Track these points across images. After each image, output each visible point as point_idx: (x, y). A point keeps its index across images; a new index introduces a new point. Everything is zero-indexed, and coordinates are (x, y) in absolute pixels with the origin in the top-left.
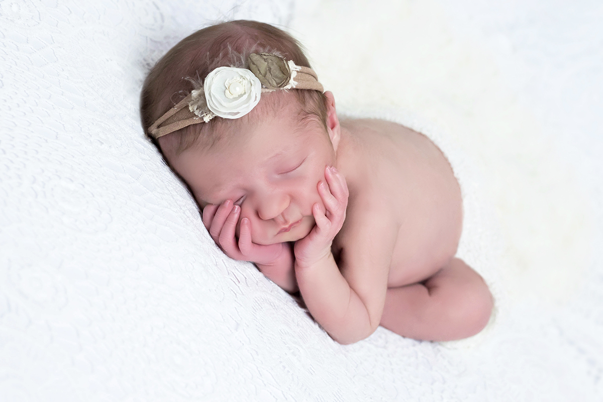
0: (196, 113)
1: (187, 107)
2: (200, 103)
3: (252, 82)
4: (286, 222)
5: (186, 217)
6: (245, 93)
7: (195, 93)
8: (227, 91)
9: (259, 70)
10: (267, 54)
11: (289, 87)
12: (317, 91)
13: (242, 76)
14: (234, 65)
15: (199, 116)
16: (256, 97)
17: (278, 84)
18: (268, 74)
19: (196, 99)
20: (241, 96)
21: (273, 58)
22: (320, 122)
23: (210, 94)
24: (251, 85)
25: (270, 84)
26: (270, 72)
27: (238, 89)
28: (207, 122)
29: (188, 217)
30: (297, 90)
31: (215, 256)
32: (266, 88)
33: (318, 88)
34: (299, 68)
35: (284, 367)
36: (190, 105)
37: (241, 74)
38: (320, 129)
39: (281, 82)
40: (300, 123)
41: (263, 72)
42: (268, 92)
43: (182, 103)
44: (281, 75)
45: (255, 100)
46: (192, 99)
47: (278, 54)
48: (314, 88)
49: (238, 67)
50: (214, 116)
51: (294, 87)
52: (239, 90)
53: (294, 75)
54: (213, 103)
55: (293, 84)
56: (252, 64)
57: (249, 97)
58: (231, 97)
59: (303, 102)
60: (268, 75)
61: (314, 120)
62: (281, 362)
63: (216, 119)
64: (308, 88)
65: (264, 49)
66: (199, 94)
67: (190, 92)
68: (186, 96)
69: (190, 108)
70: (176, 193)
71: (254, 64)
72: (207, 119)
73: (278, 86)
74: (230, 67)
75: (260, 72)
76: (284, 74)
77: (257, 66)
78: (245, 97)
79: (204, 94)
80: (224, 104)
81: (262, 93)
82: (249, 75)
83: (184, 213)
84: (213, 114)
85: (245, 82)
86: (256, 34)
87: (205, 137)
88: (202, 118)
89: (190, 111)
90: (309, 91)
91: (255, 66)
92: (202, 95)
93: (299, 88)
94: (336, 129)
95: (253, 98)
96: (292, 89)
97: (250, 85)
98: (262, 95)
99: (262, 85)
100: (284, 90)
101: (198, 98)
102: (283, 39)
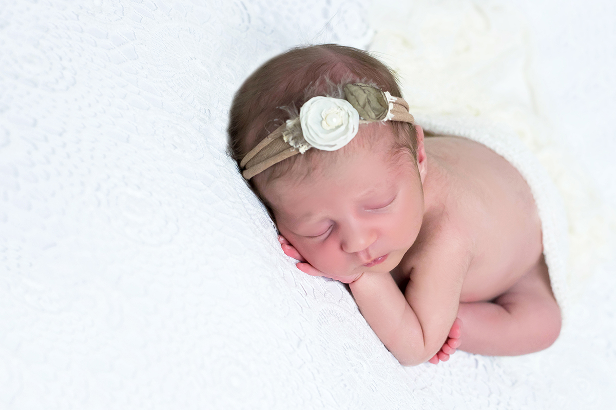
0: (292, 144)
1: (281, 137)
2: (296, 134)
3: (350, 114)
4: (369, 257)
5: (256, 227)
6: (342, 125)
7: (290, 123)
8: (324, 122)
9: (357, 101)
10: (363, 85)
11: (385, 120)
12: (408, 123)
13: (339, 107)
14: (330, 95)
15: (294, 146)
16: (354, 129)
17: (376, 116)
18: (367, 105)
19: (290, 129)
20: (338, 127)
21: (370, 89)
22: (411, 155)
23: (306, 125)
24: (349, 116)
25: (369, 115)
26: (369, 104)
27: (334, 120)
28: (302, 153)
29: (258, 227)
30: (391, 121)
31: (282, 268)
32: (364, 120)
33: (410, 121)
34: (395, 99)
35: (345, 386)
36: (284, 135)
37: (338, 105)
38: (411, 163)
39: (379, 114)
40: (394, 157)
41: (361, 103)
42: (366, 124)
43: (276, 133)
44: (379, 107)
45: (353, 132)
46: (287, 128)
47: (374, 85)
48: (407, 121)
49: (335, 97)
50: (310, 147)
51: (390, 119)
52: (336, 121)
53: (391, 106)
54: (310, 134)
55: (390, 116)
56: (350, 94)
57: (347, 129)
58: (328, 128)
59: (397, 134)
60: (368, 107)
61: (406, 152)
62: (343, 380)
63: (312, 150)
64: (401, 120)
65: (361, 79)
66: (293, 124)
67: (285, 122)
68: (281, 125)
69: (285, 139)
70: (248, 202)
71: (352, 95)
72: (303, 150)
73: (377, 118)
74: (325, 96)
75: (359, 103)
76: (381, 105)
77: (355, 97)
78: (343, 128)
79: (299, 125)
80: (321, 135)
81: (359, 125)
82: (347, 105)
83: (254, 223)
84: (309, 144)
85: (343, 113)
86: (351, 62)
87: (299, 166)
88: (298, 150)
89: (284, 141)
90: (402, 123)
91: (354, 97)
92: (298, 126)
93: (393, 120)
94: (423, 163)
95: (351, 130)
96: (388, 121)
97: (347, 116)
98: (360, 127)
99: (360, 116)
100: (381, 123)
101: (293, 128)
102: (377, 68)
